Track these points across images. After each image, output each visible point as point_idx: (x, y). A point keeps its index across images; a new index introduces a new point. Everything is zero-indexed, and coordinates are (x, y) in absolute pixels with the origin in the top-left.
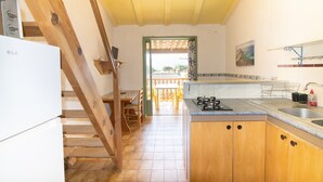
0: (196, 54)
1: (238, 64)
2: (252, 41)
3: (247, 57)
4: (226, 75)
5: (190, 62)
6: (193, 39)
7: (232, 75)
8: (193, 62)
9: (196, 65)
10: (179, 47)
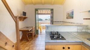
0: (53, 15)
1: (67, 18)
2: (73, 10)
3: (71, 16)
4: (63, 22)
5: (51, 17)
6: (52, 10)
7: (65, 22)
8: (52, 17)
9: (53, 18)
10: (48, 13)
